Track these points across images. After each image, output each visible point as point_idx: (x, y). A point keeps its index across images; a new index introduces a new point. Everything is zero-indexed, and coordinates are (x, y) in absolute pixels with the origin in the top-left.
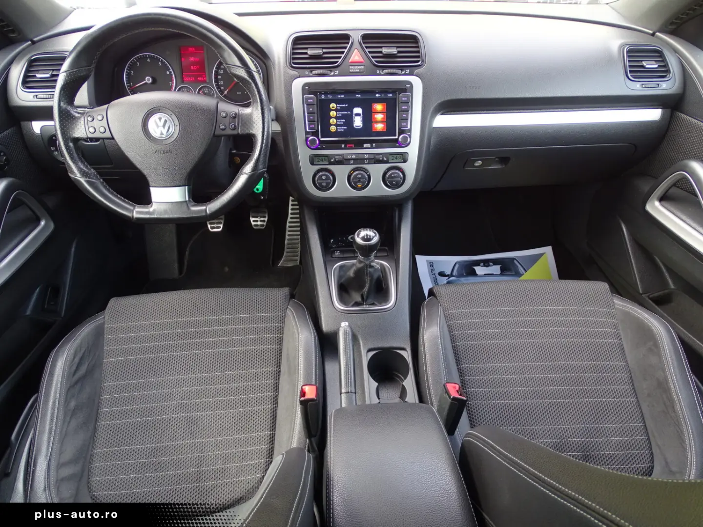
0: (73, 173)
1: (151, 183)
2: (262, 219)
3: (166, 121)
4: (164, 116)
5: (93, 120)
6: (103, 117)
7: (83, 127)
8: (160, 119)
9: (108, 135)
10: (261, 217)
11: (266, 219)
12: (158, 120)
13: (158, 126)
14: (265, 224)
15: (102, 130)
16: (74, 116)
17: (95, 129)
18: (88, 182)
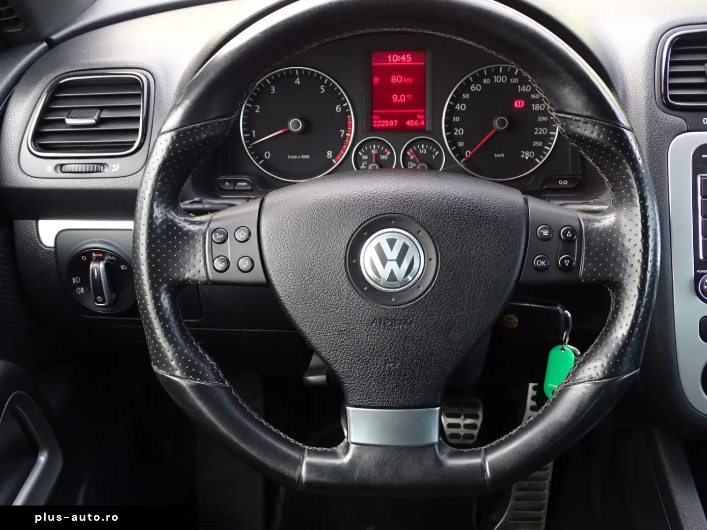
0: (167, 367)
1: (350, 397)
2: (469, 421)
3: (405, 248)
4: (401, 236)
5: (224, 241)
6: (250, 234)
7: (199, 256)
8: (392, 243)
9: (257, 275)
10: (467, 416)
11: (479, 422)
12: (386, 247)
13: (384, 260)
14: (476, 432)
15: (245, 264)
16: (180, 229)
17: (228, 261)
18: (198, 389)
